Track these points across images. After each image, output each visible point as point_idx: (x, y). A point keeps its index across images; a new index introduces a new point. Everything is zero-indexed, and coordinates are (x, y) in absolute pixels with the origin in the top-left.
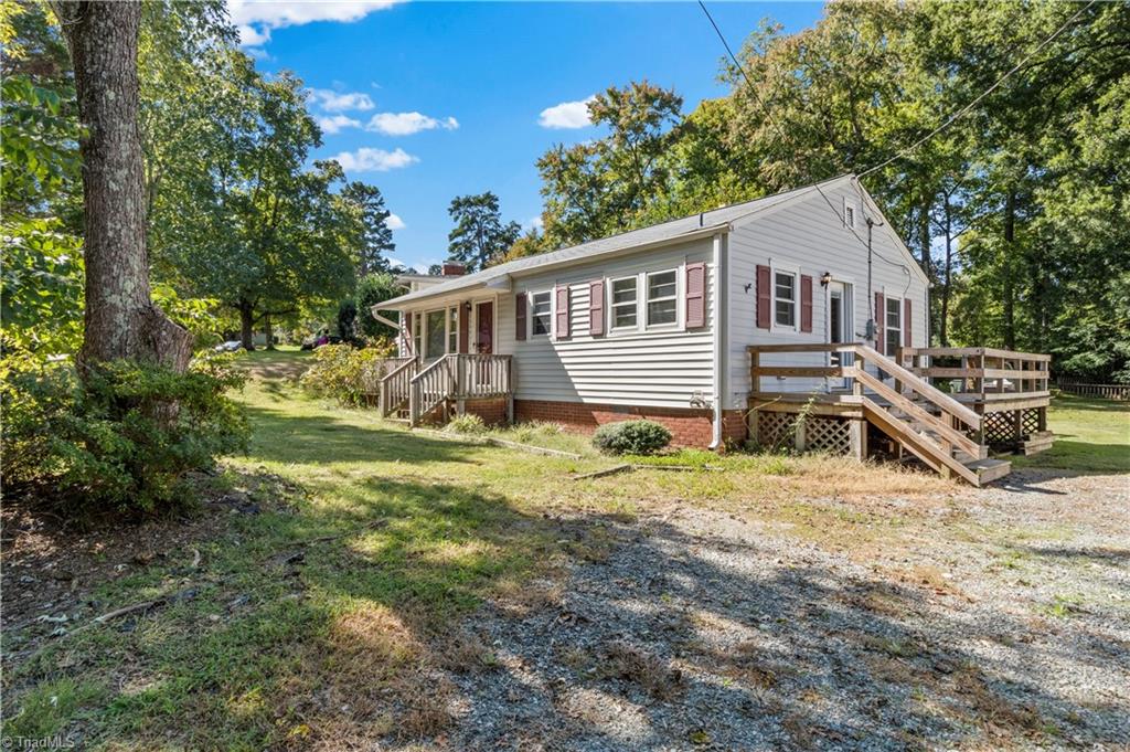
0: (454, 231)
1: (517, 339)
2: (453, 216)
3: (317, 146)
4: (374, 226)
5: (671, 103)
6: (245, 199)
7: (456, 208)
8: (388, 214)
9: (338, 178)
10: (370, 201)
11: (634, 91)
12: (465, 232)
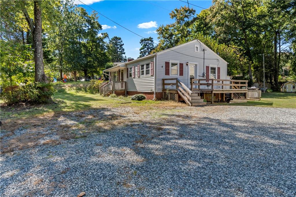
0: (141, 48)
1: (127, 78)
2: (141, 44)
3: (101, 30)
4: (120, 48)
5: (192, 12)
6: (85, 44)
7: (142, 42)
8: (123, 44)
9: (107, 37)
10: (119, 41)
11: (182, 9)
12: (144, 48)
